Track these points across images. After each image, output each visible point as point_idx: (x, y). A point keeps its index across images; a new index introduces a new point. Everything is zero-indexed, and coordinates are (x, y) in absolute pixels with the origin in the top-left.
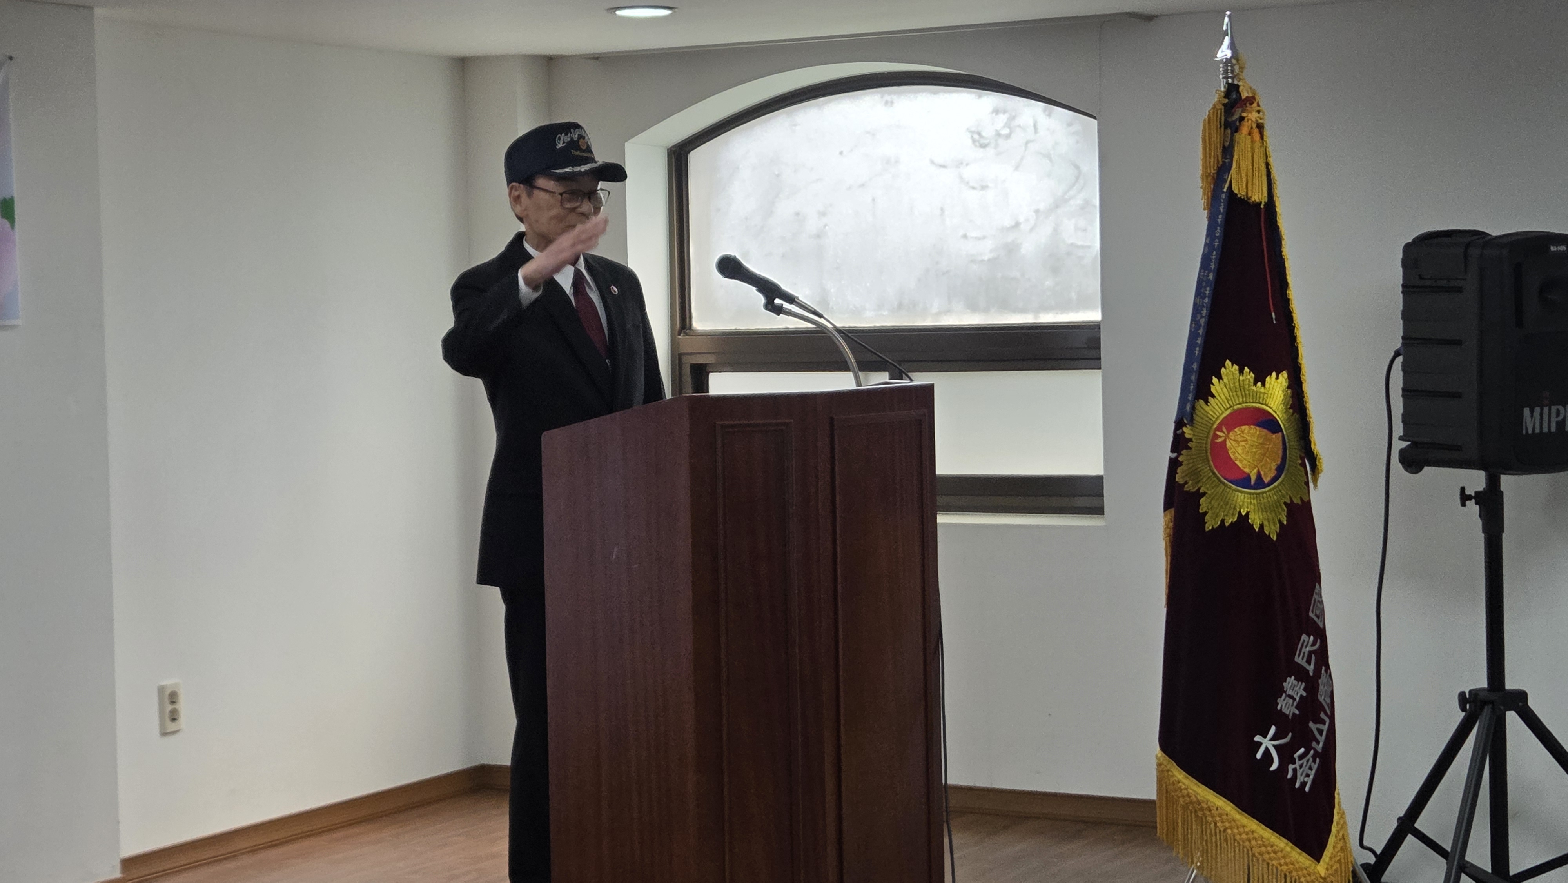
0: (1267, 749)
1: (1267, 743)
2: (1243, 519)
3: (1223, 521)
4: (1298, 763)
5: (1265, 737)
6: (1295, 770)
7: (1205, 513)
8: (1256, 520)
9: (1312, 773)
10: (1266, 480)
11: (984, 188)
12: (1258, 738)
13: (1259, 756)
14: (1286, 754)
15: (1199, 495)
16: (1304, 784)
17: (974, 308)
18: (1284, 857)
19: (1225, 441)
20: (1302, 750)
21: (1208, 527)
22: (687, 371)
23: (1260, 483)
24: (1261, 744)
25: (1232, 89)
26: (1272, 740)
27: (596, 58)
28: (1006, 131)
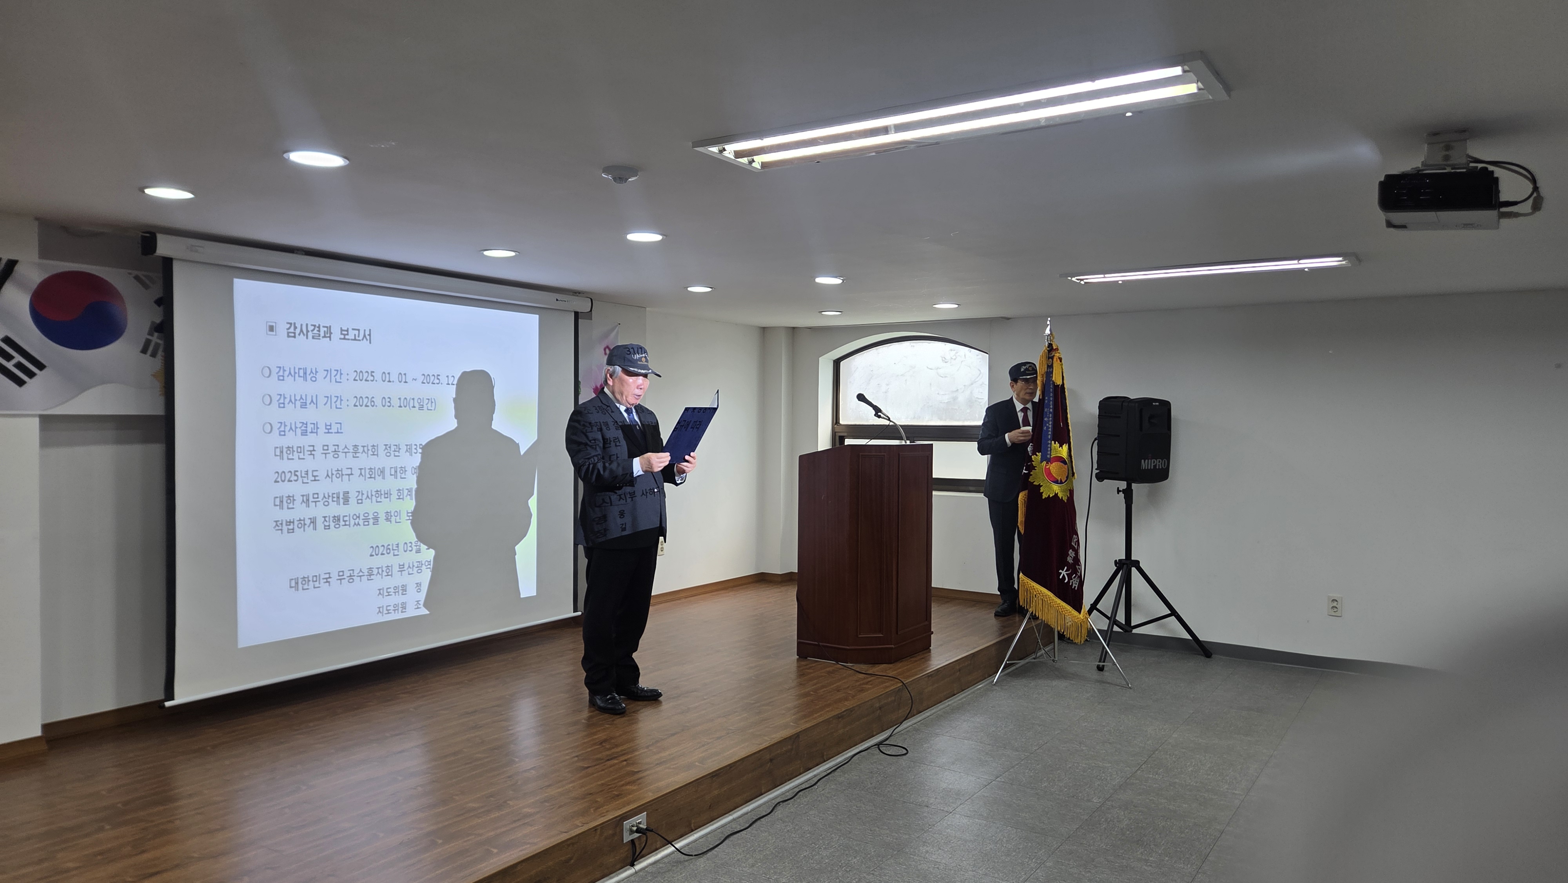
0: (1064, 575)
1: (1063, 573)
2: (1056, 495)
3: (1049, 495)
4: (1073, 579)
5: (1063, 571)
6: (1072, 582)
7: (1043, 493)
8: (1060, 495)
9: (1077, 583)
10: (1063, 481)
11: (946, 377)
12: (1060, 571)
13: (1061, 577)
14: (1069, 576)
15: (1040, 486)
16: (1075, 587)
17: (941, 419)
18: (1070, 613)
19: (1049, 468)
20: (1074, 575)
21: (1043, 498)
22: (837, 438)
23: (1061, 483)
24: (1061, 573)
26: (1065, 571)
27: (810, 328)
28: (954, 357)
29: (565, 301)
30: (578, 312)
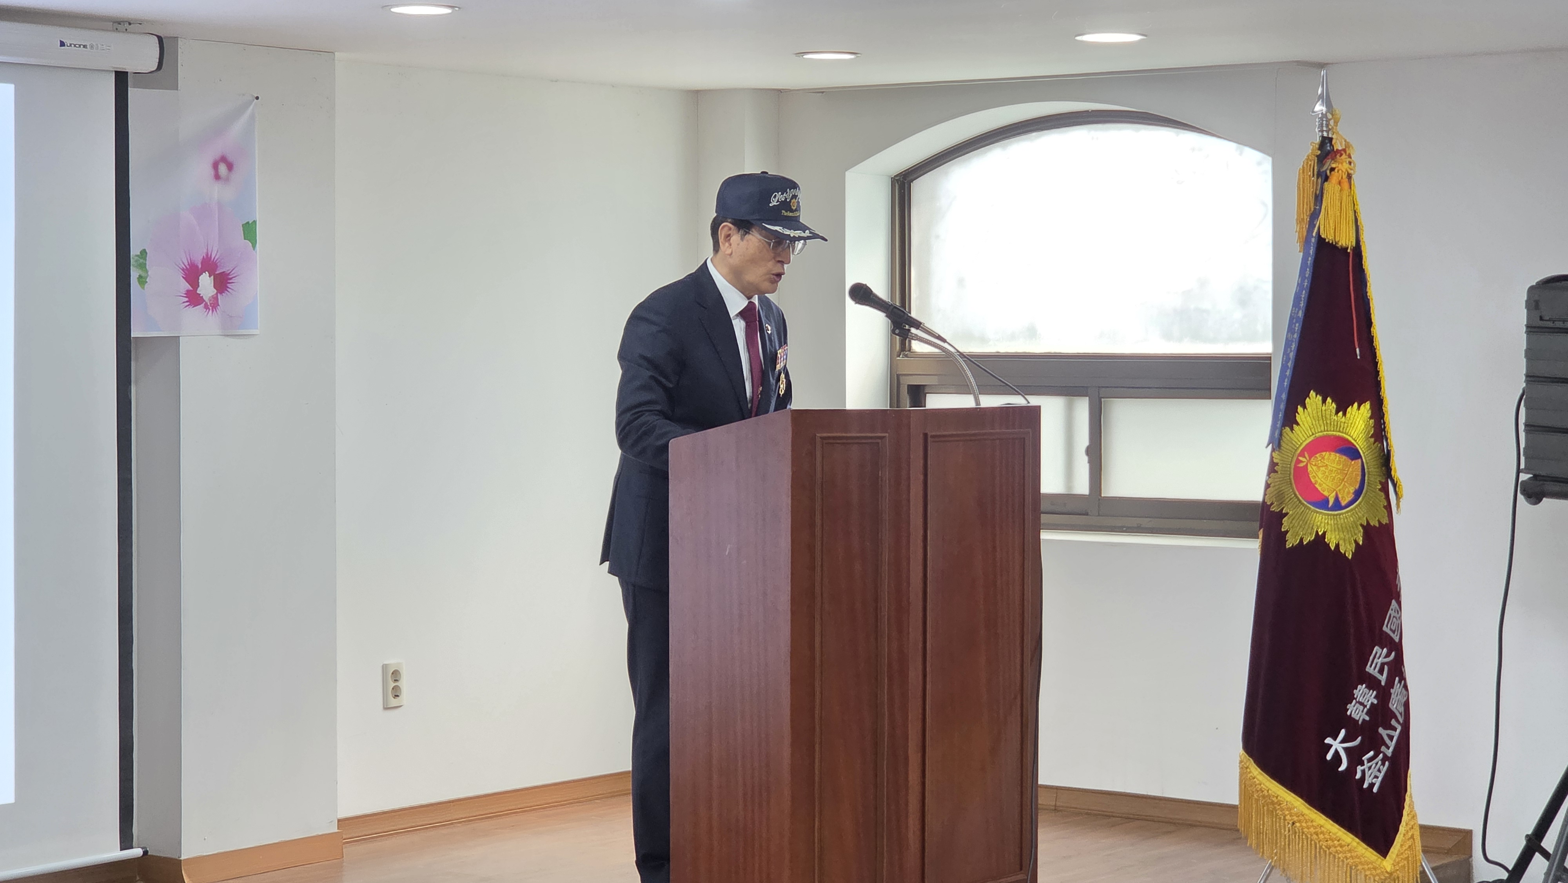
0: (1337, 752)
1: (1337, 745)
2: (1320, 539)
3: (1301, 540)
4: (1367, 765)
5: (1335, 739)
6: (1363, 772)
7: (1287, 532)
8: (1332, 540)
9: (1381, 776)
10: (1343, 503)
12: (1328, 741)
13: (1329, 757)
14: (1355, 756)
15: (1282, 515)
16: (1372, 785)
18: (1350, 851)
19: (1307, 465)
20: (1371, 753)
21: (1289, 545)
22: (904, 391)
23: (1337, 506)
24: (1330, 746)
25: (1326, 141)
26: (1342, 742)
29: (85, 46)
30: (127, 72)
